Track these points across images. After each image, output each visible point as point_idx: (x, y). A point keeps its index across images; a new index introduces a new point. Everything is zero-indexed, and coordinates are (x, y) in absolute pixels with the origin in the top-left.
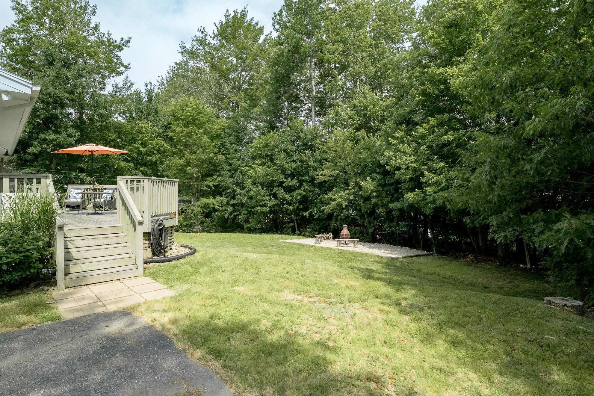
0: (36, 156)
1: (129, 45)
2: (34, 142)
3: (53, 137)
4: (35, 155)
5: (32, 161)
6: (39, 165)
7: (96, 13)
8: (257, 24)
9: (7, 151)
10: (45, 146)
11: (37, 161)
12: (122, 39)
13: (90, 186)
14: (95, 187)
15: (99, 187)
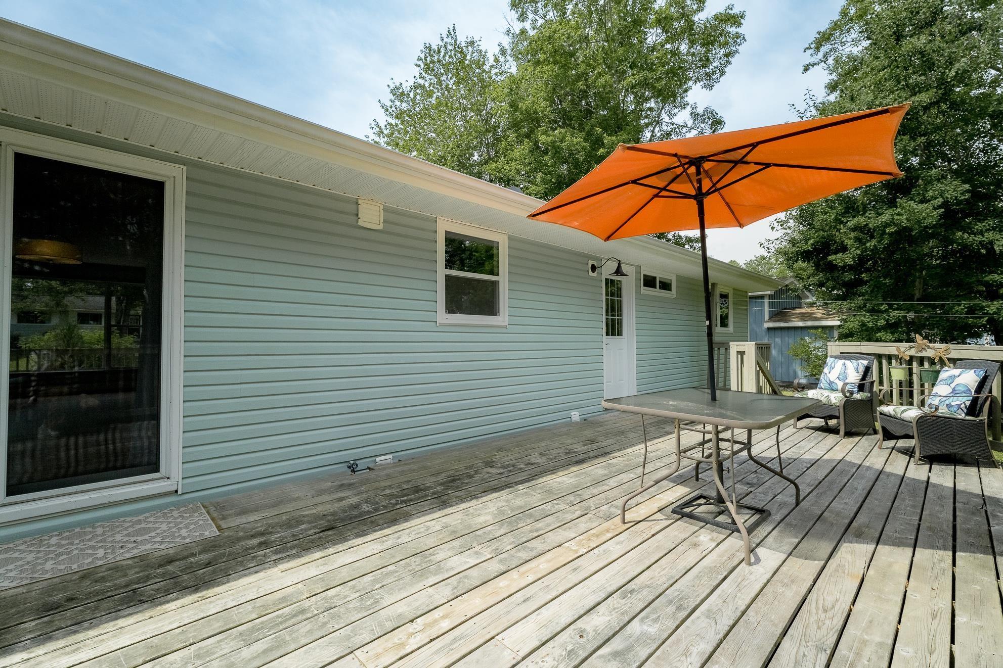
13: (898, 349)
14: (913, 352)
15: (929, 353)
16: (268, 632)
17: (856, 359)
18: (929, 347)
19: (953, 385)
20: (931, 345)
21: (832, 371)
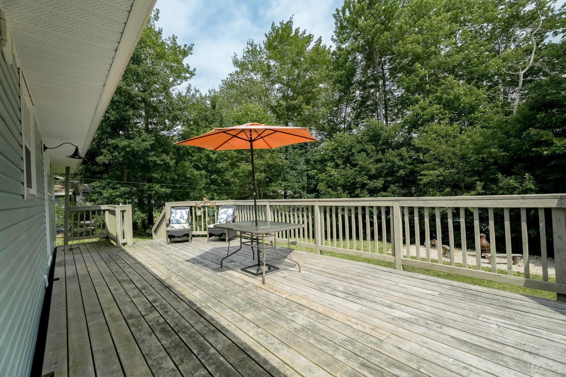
0: (107, 167)
1: (192, 52)
2: (103, 150)
3: (125, 143)
4: (104, 164)
5: (101, 173)
6: (109, 177)
7: (159, 18)
8: (304, 33)
9: (77, 150)
10: (116, 154)
11: (107, 173)
12: (185, 46)
13: (196, 203)
14: (202, 204)
15: (209, 204)
16: (385, 373)
17: (185, 209)
18: (208, 202)
19: (227, 214)
20: (209, 201)
21: (177, 215)
